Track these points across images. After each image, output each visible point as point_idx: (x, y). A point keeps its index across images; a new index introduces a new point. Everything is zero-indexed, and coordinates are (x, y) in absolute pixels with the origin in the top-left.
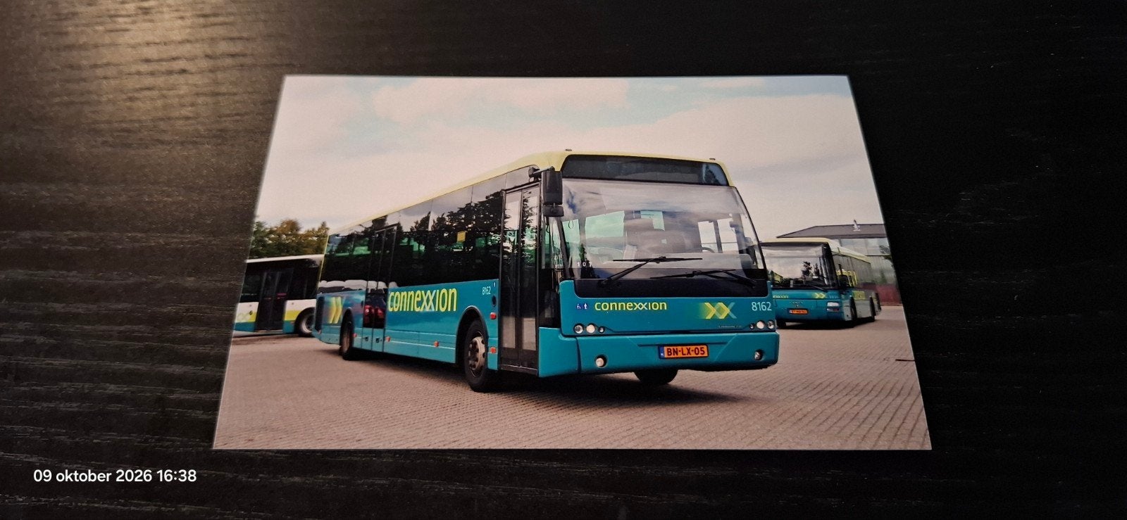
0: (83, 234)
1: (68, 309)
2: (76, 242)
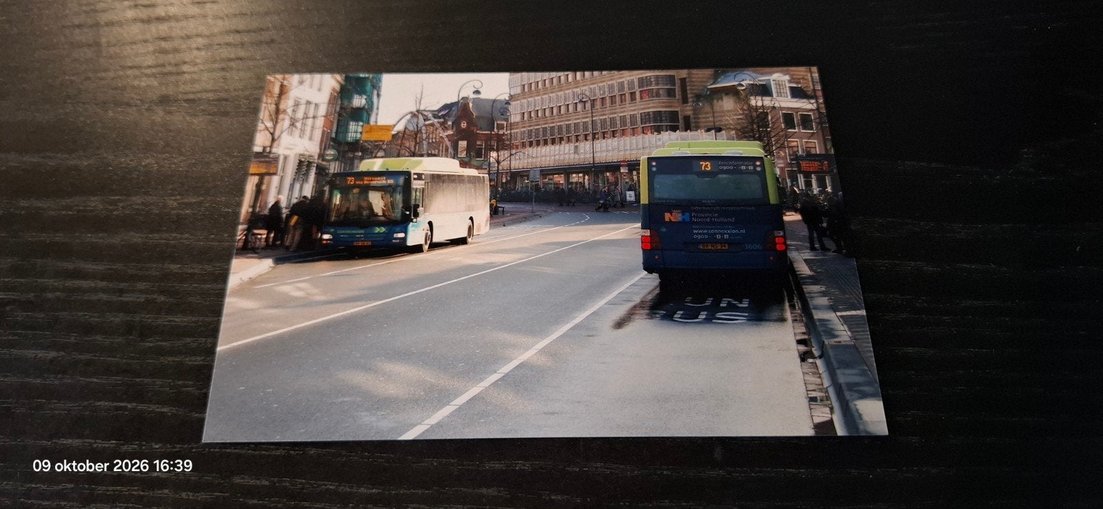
1: (185, 270)
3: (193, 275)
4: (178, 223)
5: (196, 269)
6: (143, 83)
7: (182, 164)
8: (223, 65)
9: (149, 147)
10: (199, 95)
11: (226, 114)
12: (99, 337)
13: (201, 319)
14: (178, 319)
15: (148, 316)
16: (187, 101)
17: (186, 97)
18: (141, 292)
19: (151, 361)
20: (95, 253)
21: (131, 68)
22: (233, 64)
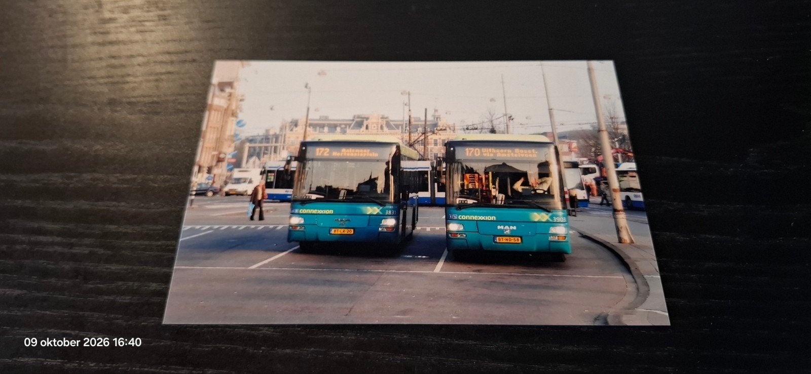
1: (120, 229)
3: (125, 234)
4: (116, 195)
5: (129, 229)
6: (99, 89)
7: (122, 150)
8: (156, 77)
9: (99, 136)
10: (138, 99)
11: (157, 113)
12: (53, 280)
13: (130, 267)
14: (114, 267)
15: (91, 264)
16: (129, 103)
17: (128, 100)
18: (87, 246)
19: (91, 299)
20: (54, 216)
21: (90, 78)
22: (163, 77)
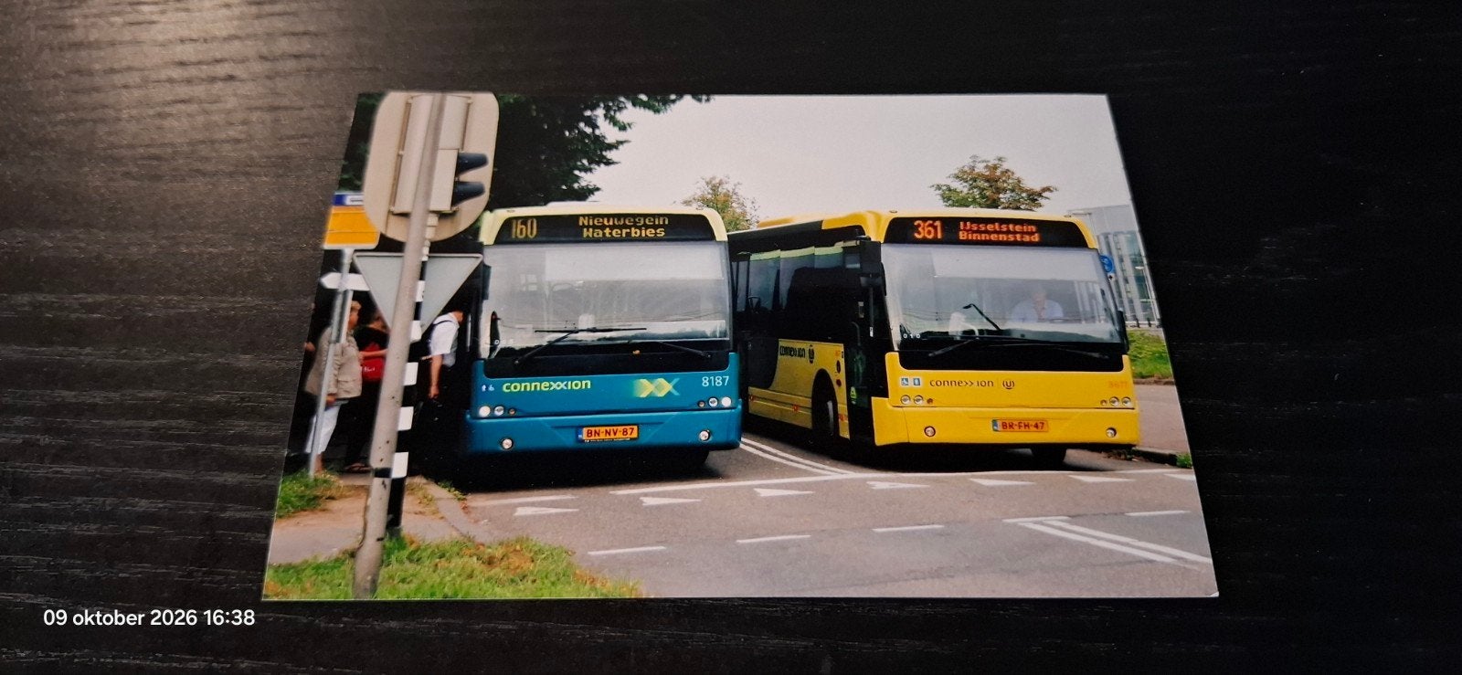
0: (101, 298)
2: (92, 308)
